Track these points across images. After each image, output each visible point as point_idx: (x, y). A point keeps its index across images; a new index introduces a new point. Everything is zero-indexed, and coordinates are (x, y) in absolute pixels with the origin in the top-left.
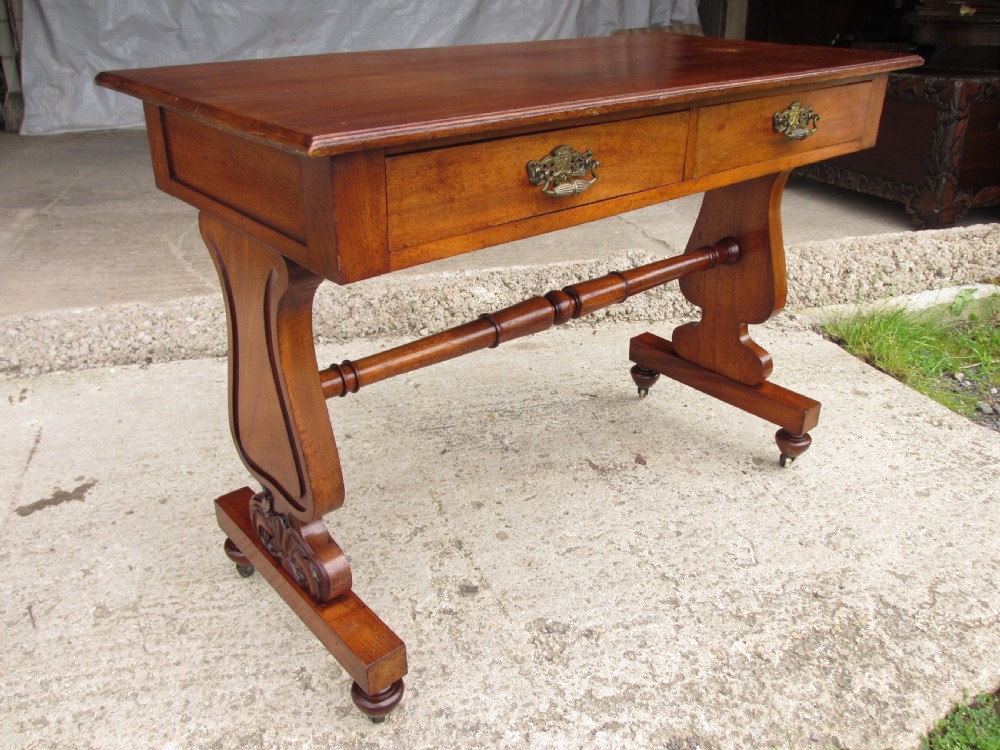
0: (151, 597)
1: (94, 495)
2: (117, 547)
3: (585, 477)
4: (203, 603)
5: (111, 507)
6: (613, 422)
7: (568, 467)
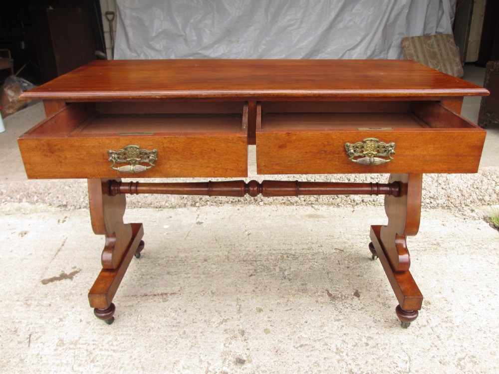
0: (85, 339)
1: (78, 278)
2: (78, 308)
3: (322, 301)
4: (106, 347)
5: (83, 285)
6: (348, 267)
7: (315, 293)
